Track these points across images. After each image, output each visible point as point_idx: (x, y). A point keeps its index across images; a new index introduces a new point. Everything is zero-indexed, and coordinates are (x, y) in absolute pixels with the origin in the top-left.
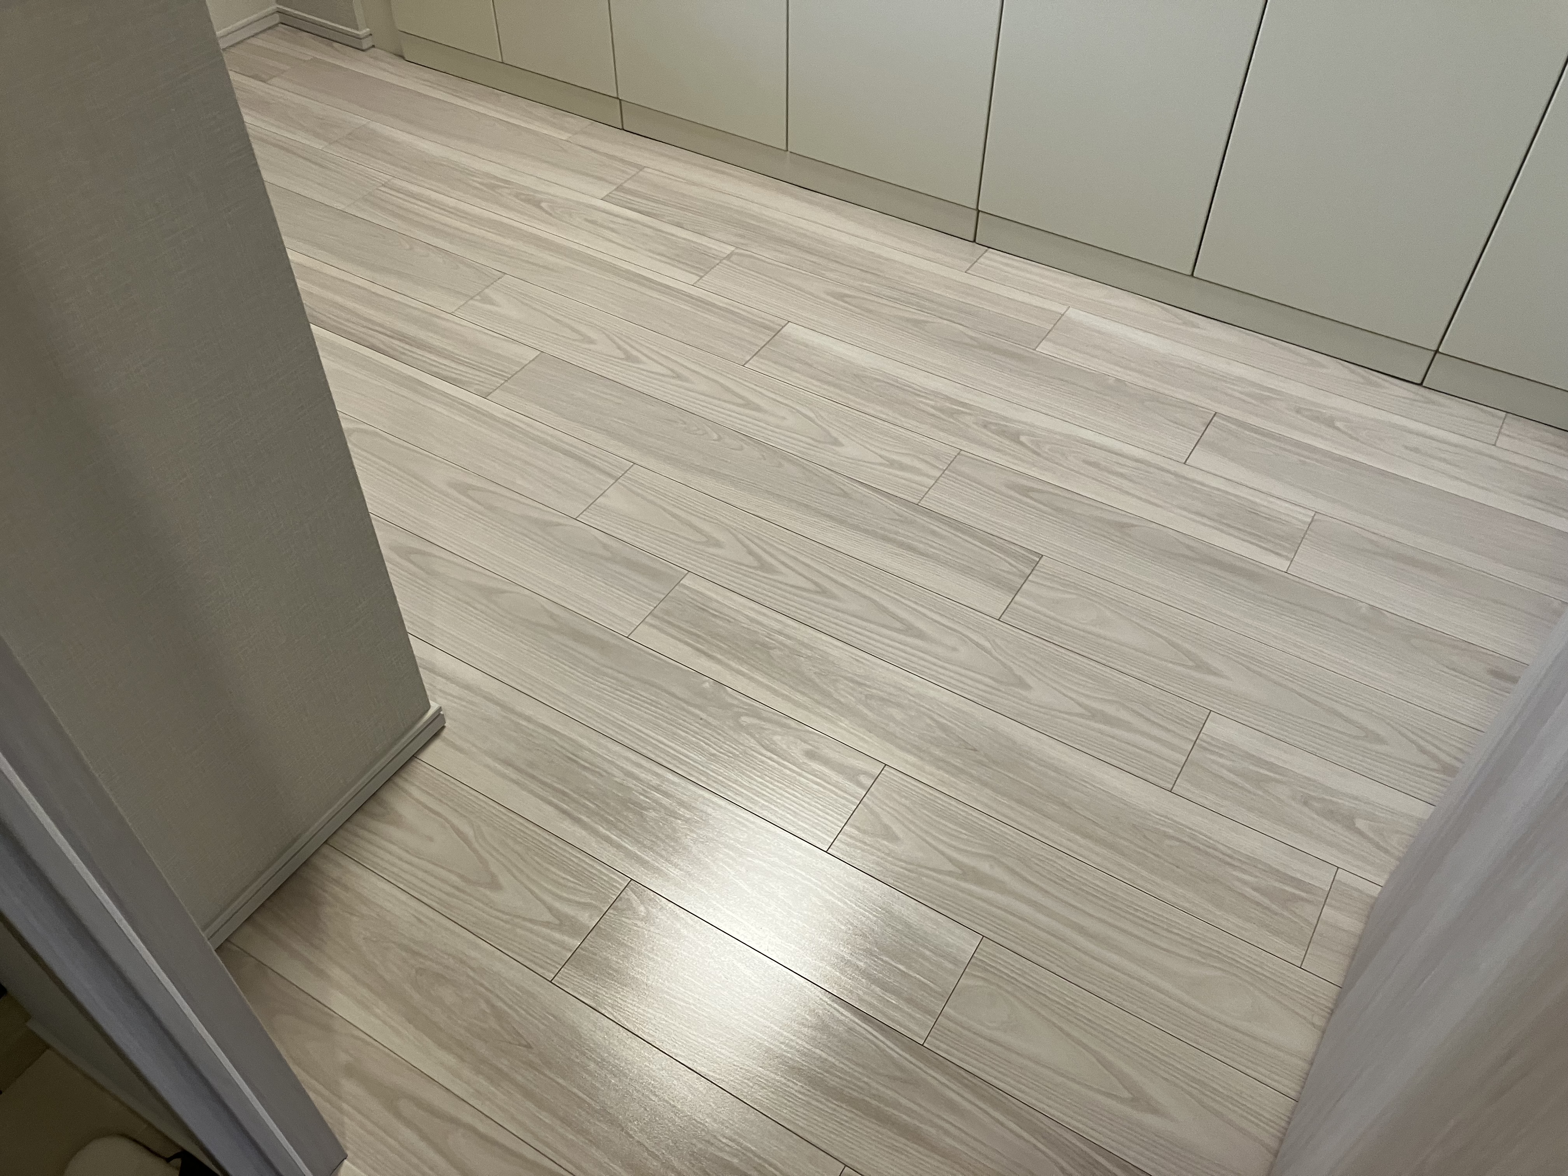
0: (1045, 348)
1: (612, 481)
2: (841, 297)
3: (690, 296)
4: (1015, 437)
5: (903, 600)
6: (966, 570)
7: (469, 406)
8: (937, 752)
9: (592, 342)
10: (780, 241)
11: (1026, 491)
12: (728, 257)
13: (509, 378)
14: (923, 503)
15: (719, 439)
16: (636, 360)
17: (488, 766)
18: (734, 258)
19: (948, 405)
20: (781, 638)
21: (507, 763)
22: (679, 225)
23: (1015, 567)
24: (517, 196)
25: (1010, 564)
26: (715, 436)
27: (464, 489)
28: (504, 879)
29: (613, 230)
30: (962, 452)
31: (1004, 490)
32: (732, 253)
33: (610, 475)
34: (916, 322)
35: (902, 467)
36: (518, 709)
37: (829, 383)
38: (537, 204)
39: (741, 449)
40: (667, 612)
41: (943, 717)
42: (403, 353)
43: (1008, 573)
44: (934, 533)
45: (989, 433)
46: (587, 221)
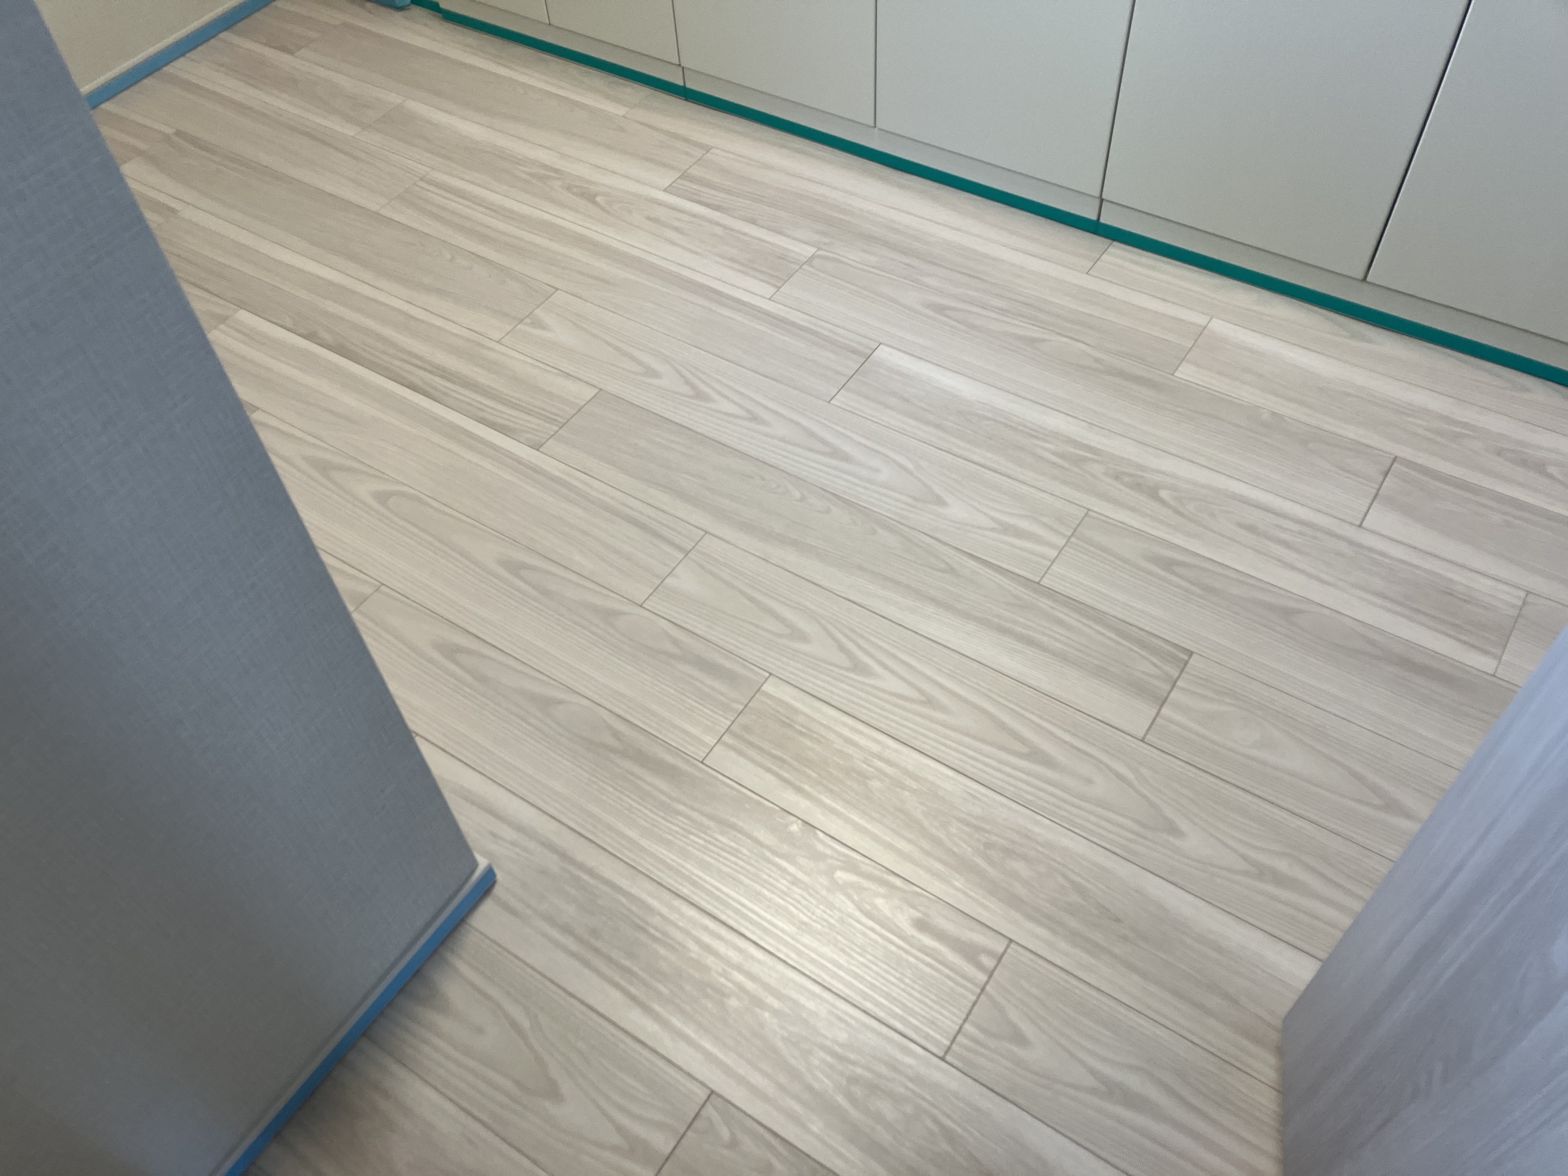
0: (1186, 373)
1: (680, 556)
2: (941, 309)
3: (767, 314)
4: (1151, 491)
5: (1024, 713)
6: (1100, 673)
7: (519, 461)
8: (1073, 923)
9: (657, 375)
10: (870, 238)
11: (1169, 565)
12: (810, 261)
13: (564, 424)
14: (1045, 582)
15: (803, 499)
16: (706, 398)
17: (544, 935)
18: (816, 262)
20: (881, 764)
22: (753, 222)
23: (1158, 667)
24: (569, 188)
25: (1153, 664)
28: (565, 1086)
29: (676, 229)
30: (1090, 513)
31: (1141, 562)
32: (813, 257)
33: (679, 548)
34: (1032, 341)
35: (1019, 533)
36: (579, 858)
37: (929, 423)
38: (591, 198)
39: (828, 511)
40: (746, 728)
41: (1079, 875)
42: (445, 394)
43: (1151, 675)
44: (1060, 622)
45: (1122, 487)
46: (649, 218)
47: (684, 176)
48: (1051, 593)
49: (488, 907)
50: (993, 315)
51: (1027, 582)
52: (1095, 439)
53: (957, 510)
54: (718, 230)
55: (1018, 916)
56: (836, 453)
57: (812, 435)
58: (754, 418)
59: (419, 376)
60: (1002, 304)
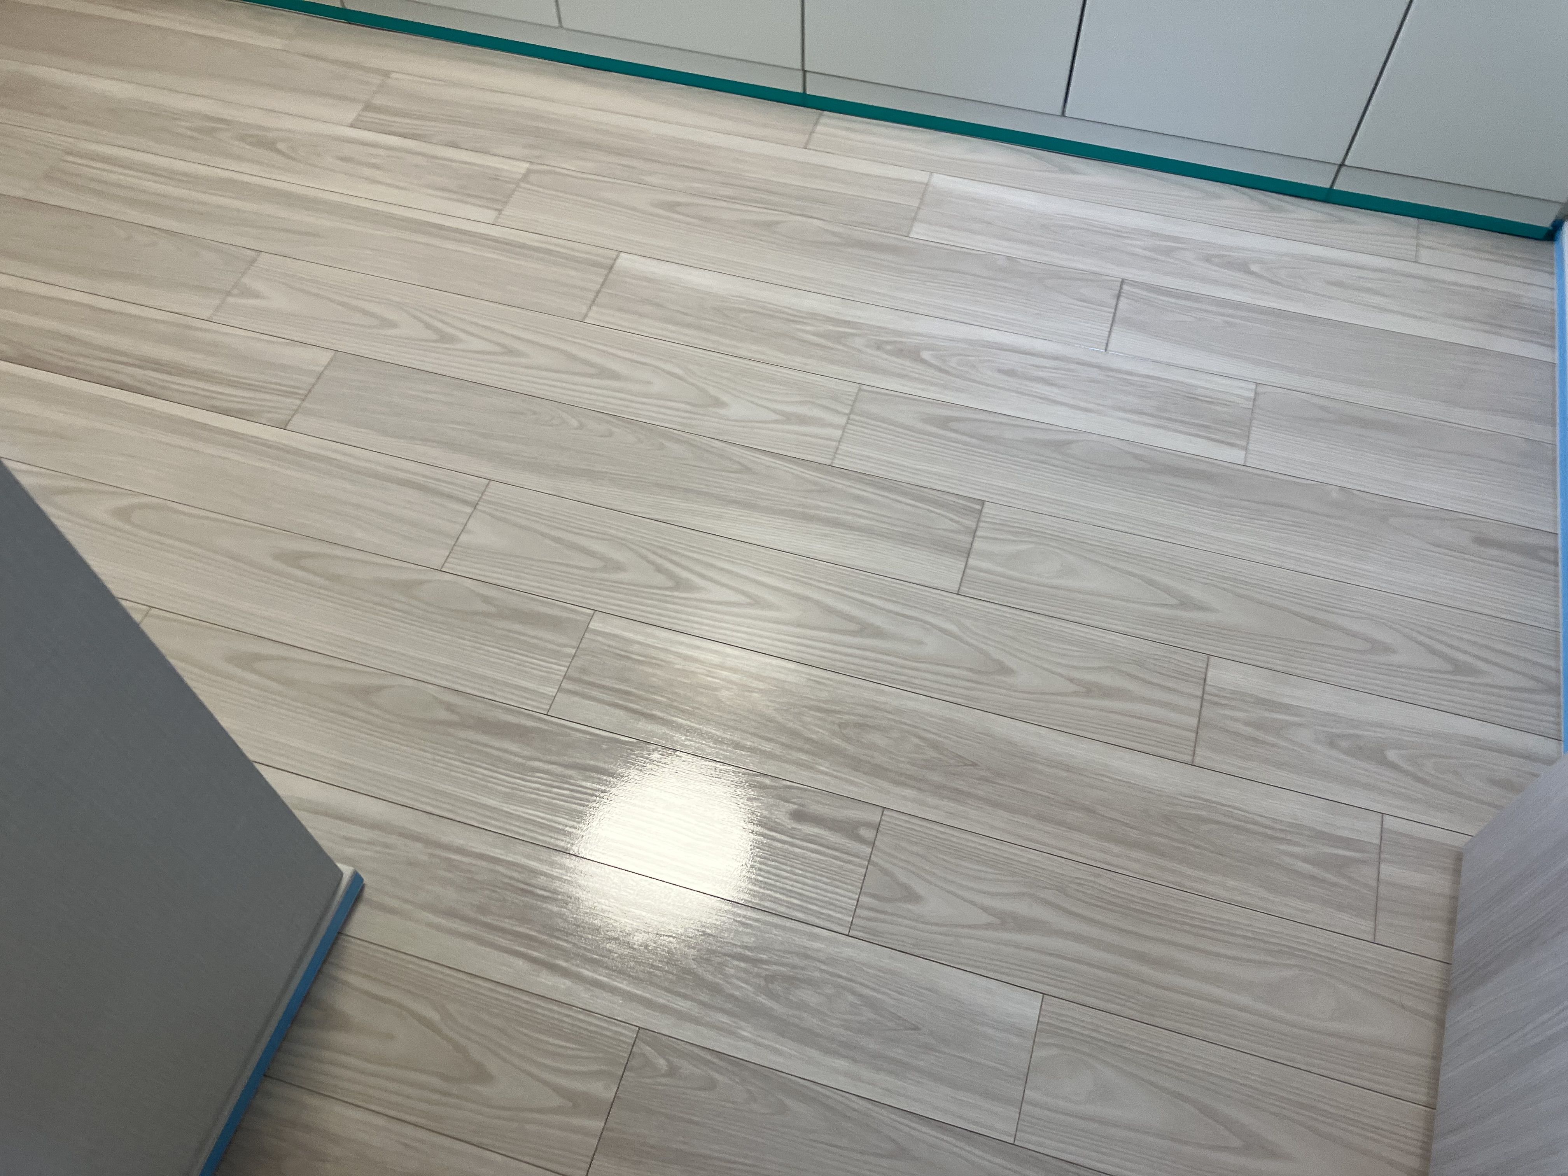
0: (920, 232)
1: (469, 510)
2: (672, 206)
3: (495, 240)
4: (913, 354)
5: (847, 593)
6: (906, 539)
7: (265, 444)
8: (935, 777)
9: (393, 325)
10: (582, 144)
11: (944, 423)
12: (525, 177)
13: (306, 396)
14: (837, 463)
15: (581, 426)
16: (452, 339)
17: (429, 925)
18: (533, 178)
19: (831, 328)
20: (725, 673)
21: (451, 913)
22: (455, 145)
23: (957, 522)
24: (242, 138)
25: (952, 520)
26: (574, 423)
27: (295, 559)
28: (492, 1065)
29: (375, 166)
30: (864, 387)
31: (920, 425)
32: (529, 171)
33: (465, 502)
34: (769, 225)
35: (802, 420)
36: (445, 839)
37: (689, 326)
38: (270, 145)
39: (611, 434)
40: (583, 670)
41: (929, 732)
42: (164, 388)
43: (952, 531)
44: (858, 499)
45: (886, 356)
46: (342, 159)
47: (369, 107)
48: (844, 473)
49: (362, 913)
50: (724, 204)
51: (819, 466)
52: (851, 313)
53: (737, 409)
54: (419, 160)
55: (886, 785)
56: (604, 373)
57: (573, 358)
58: (510, 352)
59: (128, 374)
60: (729, 192)
